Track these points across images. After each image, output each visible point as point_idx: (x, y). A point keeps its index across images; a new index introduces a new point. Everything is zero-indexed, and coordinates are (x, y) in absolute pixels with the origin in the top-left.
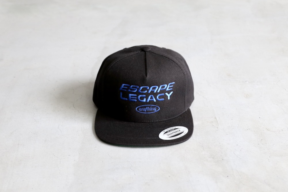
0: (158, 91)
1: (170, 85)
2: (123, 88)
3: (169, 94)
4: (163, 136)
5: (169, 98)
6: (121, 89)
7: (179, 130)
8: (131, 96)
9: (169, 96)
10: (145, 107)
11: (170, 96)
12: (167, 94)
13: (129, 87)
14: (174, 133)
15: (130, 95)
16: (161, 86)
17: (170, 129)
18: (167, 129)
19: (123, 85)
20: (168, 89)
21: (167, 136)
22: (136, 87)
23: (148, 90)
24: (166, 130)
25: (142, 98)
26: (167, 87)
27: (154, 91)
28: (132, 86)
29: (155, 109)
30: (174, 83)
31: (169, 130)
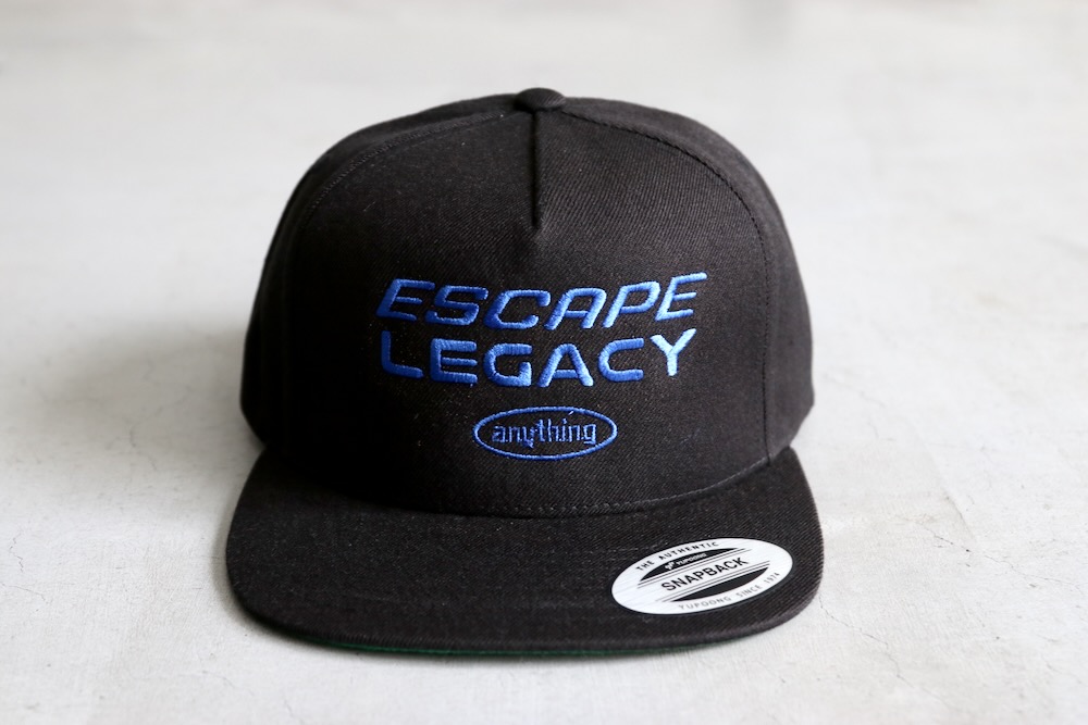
0: (610, 322)
1: (681, 288)
2: (398, 306)
3: (672, 342)
4: (636, 590)
5: (672, 369)
6: (383, 310)
7: (739, 562)
8: (445, 353)
9: (671, 352)
10: (530, 420)
11: (681, 355)
12: (659, 340)
13: (429, 296)
14: (706, 577)
15: (441, 344)
16: (624, 291)
17: (680, 555)
18: (662, 553)
19: (399, 283)
20: (664, 313)
21: (665, 592)
22: (471, 297)
23: (545, 316)
24: (655, 560)
25: (511, 364)
26: (662, 298)
27: (582, 319)
28: (449, 289)
29: (590, 430)
30: (703, 276)
31: (674, 557)
